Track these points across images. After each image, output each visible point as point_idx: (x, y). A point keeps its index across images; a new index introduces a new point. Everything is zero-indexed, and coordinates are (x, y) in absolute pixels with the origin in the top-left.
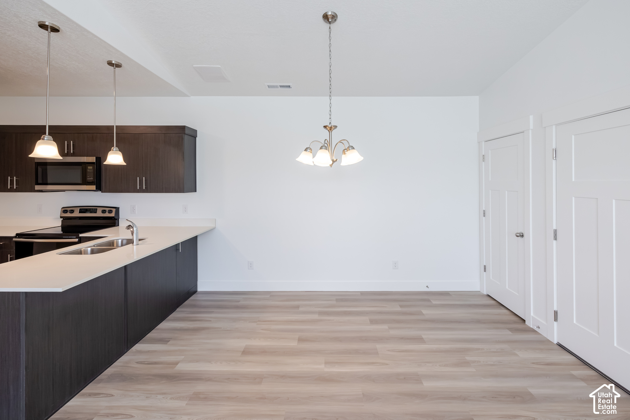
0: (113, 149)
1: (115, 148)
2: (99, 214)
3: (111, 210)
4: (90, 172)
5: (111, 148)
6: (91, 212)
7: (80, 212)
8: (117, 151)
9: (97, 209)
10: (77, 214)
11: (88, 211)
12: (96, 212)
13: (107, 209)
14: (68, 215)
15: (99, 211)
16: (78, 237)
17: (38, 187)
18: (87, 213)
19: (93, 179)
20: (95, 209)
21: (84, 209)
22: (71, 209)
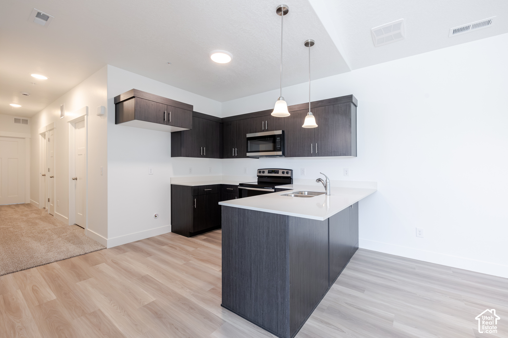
0: (308, 114)
1: (310, 113)
2: (280, 174)
3: (288, 172)
4: (278, 142)
5: (307, 113)
6: (275, 173)
7: (268, 173)
8: (312, 115)
9: (279, 171)
10: (266, 174)
11: (274, 172)
12: (278, 173)
13: (285, 171)
14: (262, 174)
15: (280, 172)
16: (274, 188)
17: (248, 154)
18: (273, 173)
19: (280, 146)
20: (277, 170)
21: (271, 170)
22: (263, 170)
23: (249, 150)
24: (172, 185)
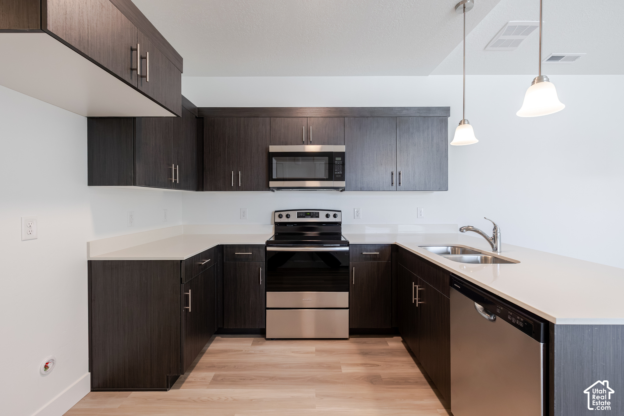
2: (322, 218)
3: (336, 215)
4: (339, 164)
6: (312, 217)
7: (299, 217)
9: (319, 212)
10: (294, 218)
11: (308, 215)
12: (318, 217)
13: (331, 214)
14: (284, 220)
15: (322, 214)
16: (345, 245)
17: (272, 184)
18: (307, 217)
19: (341, 173)
20: (316, 213)
21: (302, 213)
22: (287, 213)
23: (274, 177)
24: (91, 263)
